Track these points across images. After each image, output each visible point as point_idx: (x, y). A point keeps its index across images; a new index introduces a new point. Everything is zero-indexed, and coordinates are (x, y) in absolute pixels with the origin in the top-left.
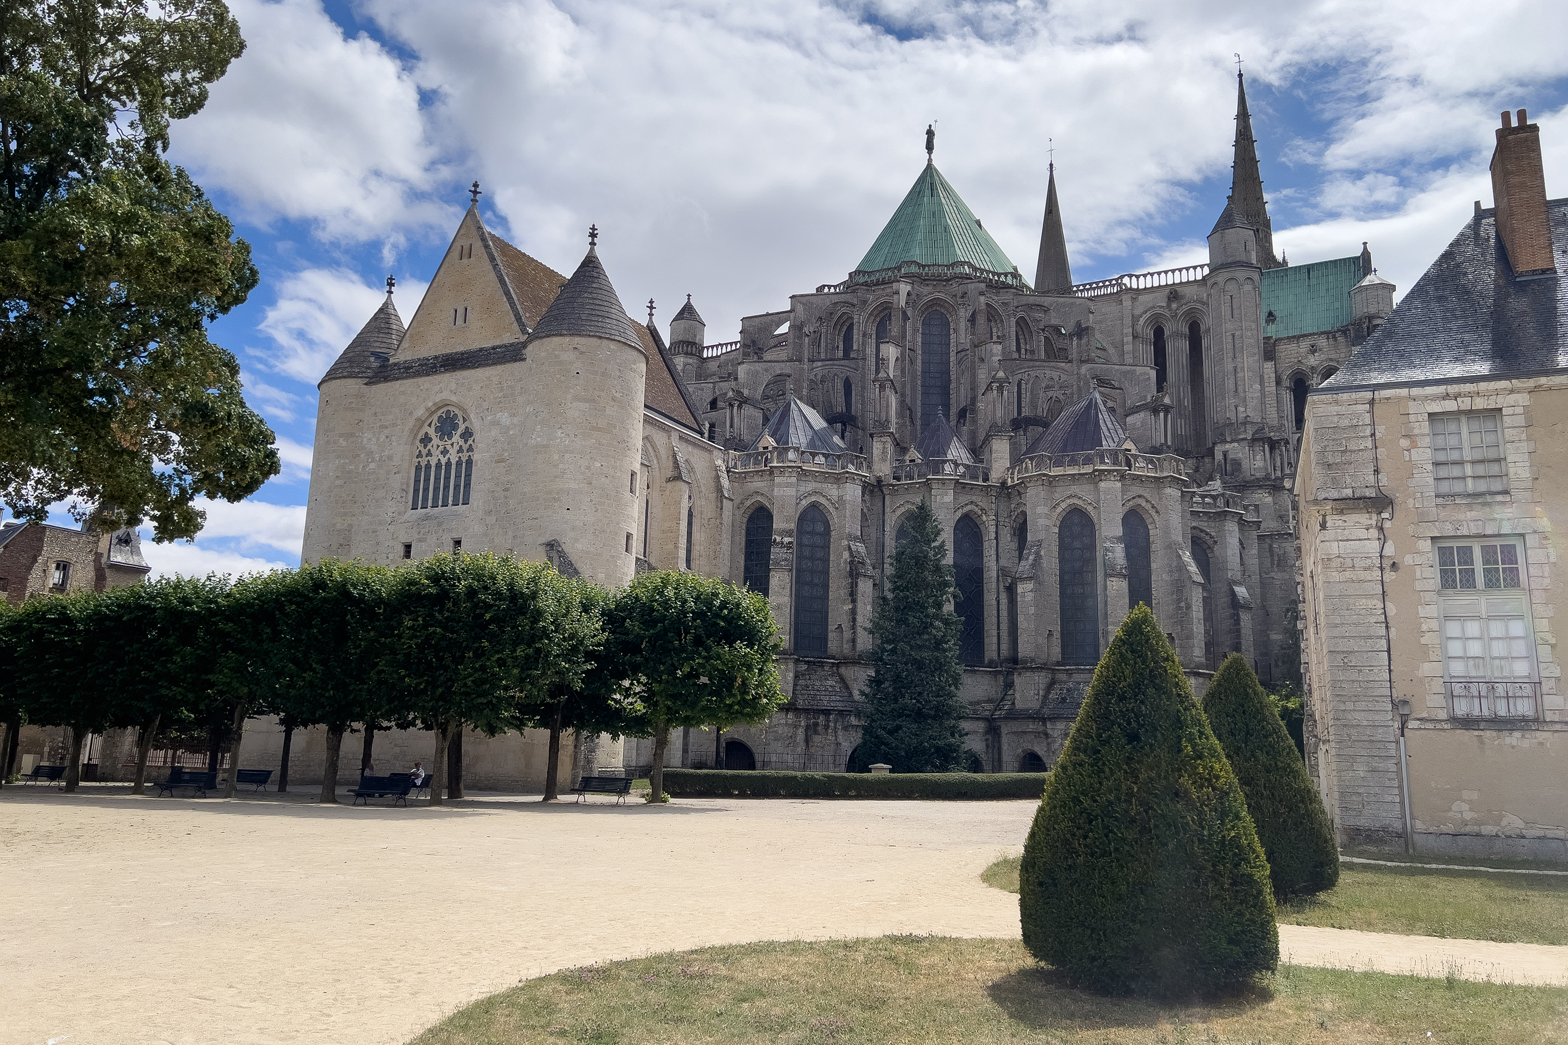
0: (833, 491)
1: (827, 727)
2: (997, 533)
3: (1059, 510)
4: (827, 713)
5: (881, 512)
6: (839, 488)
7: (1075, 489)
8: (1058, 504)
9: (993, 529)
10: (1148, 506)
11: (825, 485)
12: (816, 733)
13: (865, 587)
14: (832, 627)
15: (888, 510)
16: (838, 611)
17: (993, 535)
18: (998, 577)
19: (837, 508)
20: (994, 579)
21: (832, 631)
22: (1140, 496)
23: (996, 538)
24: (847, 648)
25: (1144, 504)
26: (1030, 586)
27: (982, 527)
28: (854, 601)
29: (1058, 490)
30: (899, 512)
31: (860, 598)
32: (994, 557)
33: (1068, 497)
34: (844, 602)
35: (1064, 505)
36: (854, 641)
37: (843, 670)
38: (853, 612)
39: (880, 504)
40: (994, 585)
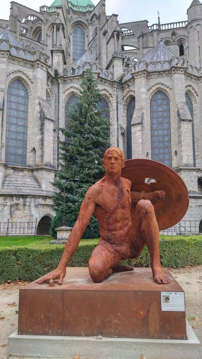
0: (30, 73)
1: (25, 205)
2: (117, 106)
3: (151, 91)
4: (24, 196)
5: (57, 92)
6: (33, 71)
7: (160, 80)
8: (151, 88)
9: (115, 104)
10: (193, 92)
11: (24, 68)
12: (17, 209)
13: (49, 126)
14: (29, 148)
15: (61, 91)
16: (33, 140)
17: (115, 108)
18: (118, 129)
19: (32, 82)
20: (116, 130)
21: (29, 152)
22: (190, 86)
23: (117, 109)
24: (38, 160)
25: (192, 90)
26: (139, 128)
27: (109, 104)
28: (42, 133)
29: (151, 80)
30: (67, 93)
31: (45, 132)
32: (116, 119)
33: (156, 84)
34: (36, 134)
35: (154, 89)
36: (42, 156)
37: (35, 173)
38: (42, 140)
39: (57, 88)
40: (116, 133)
